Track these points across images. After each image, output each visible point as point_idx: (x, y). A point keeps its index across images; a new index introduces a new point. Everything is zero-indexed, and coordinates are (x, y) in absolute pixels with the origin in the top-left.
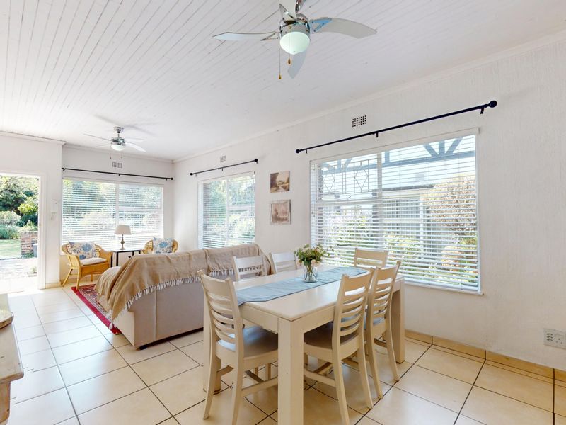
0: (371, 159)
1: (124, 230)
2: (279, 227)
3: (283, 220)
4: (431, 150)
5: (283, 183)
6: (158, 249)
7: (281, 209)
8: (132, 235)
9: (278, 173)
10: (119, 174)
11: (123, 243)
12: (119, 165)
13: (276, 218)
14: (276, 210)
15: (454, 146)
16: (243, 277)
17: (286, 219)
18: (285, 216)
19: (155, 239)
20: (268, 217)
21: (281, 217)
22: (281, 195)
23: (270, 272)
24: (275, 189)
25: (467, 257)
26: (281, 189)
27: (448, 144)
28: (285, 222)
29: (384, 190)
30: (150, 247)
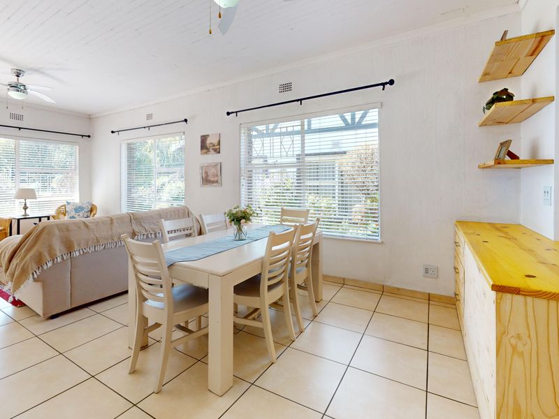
0: (295, 125)
1: (27, 194)
2: (209, 189)
3: (213, 182)
4: (344, 120)
5: (214, 146)
6: (73, 213)
7: (212, 171)
8: (38, 200)
9: (208, 136)
10: (20, 128)
11: (25, 208)
12: (20, 117)
13: (206, 181)
14: (206, 173)
15: (363, 117)
16: (171, 239)
17: (217, 182)
18: (215, 179)
19: (68, 203)
20: (199, 179)
21: (212, 179)
22: (211, 158)
23: (200, 233)
24: (205, 151)
25: (371, 213)
26: (212, 151)
27: (358, 115)
28: (215, 184)
29: (307, 155)
30: (62, 211)
